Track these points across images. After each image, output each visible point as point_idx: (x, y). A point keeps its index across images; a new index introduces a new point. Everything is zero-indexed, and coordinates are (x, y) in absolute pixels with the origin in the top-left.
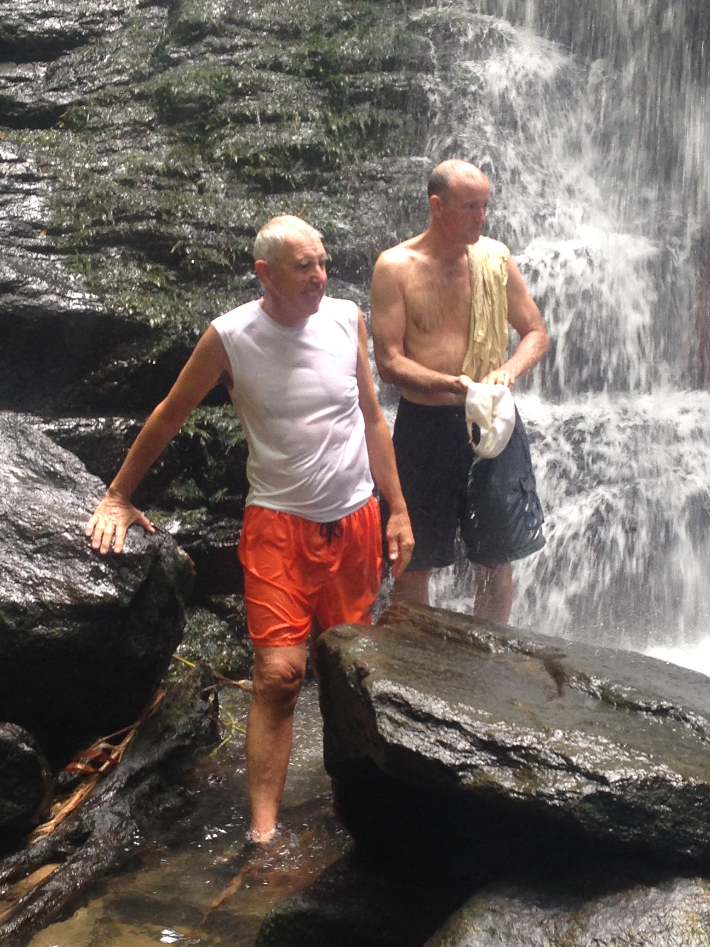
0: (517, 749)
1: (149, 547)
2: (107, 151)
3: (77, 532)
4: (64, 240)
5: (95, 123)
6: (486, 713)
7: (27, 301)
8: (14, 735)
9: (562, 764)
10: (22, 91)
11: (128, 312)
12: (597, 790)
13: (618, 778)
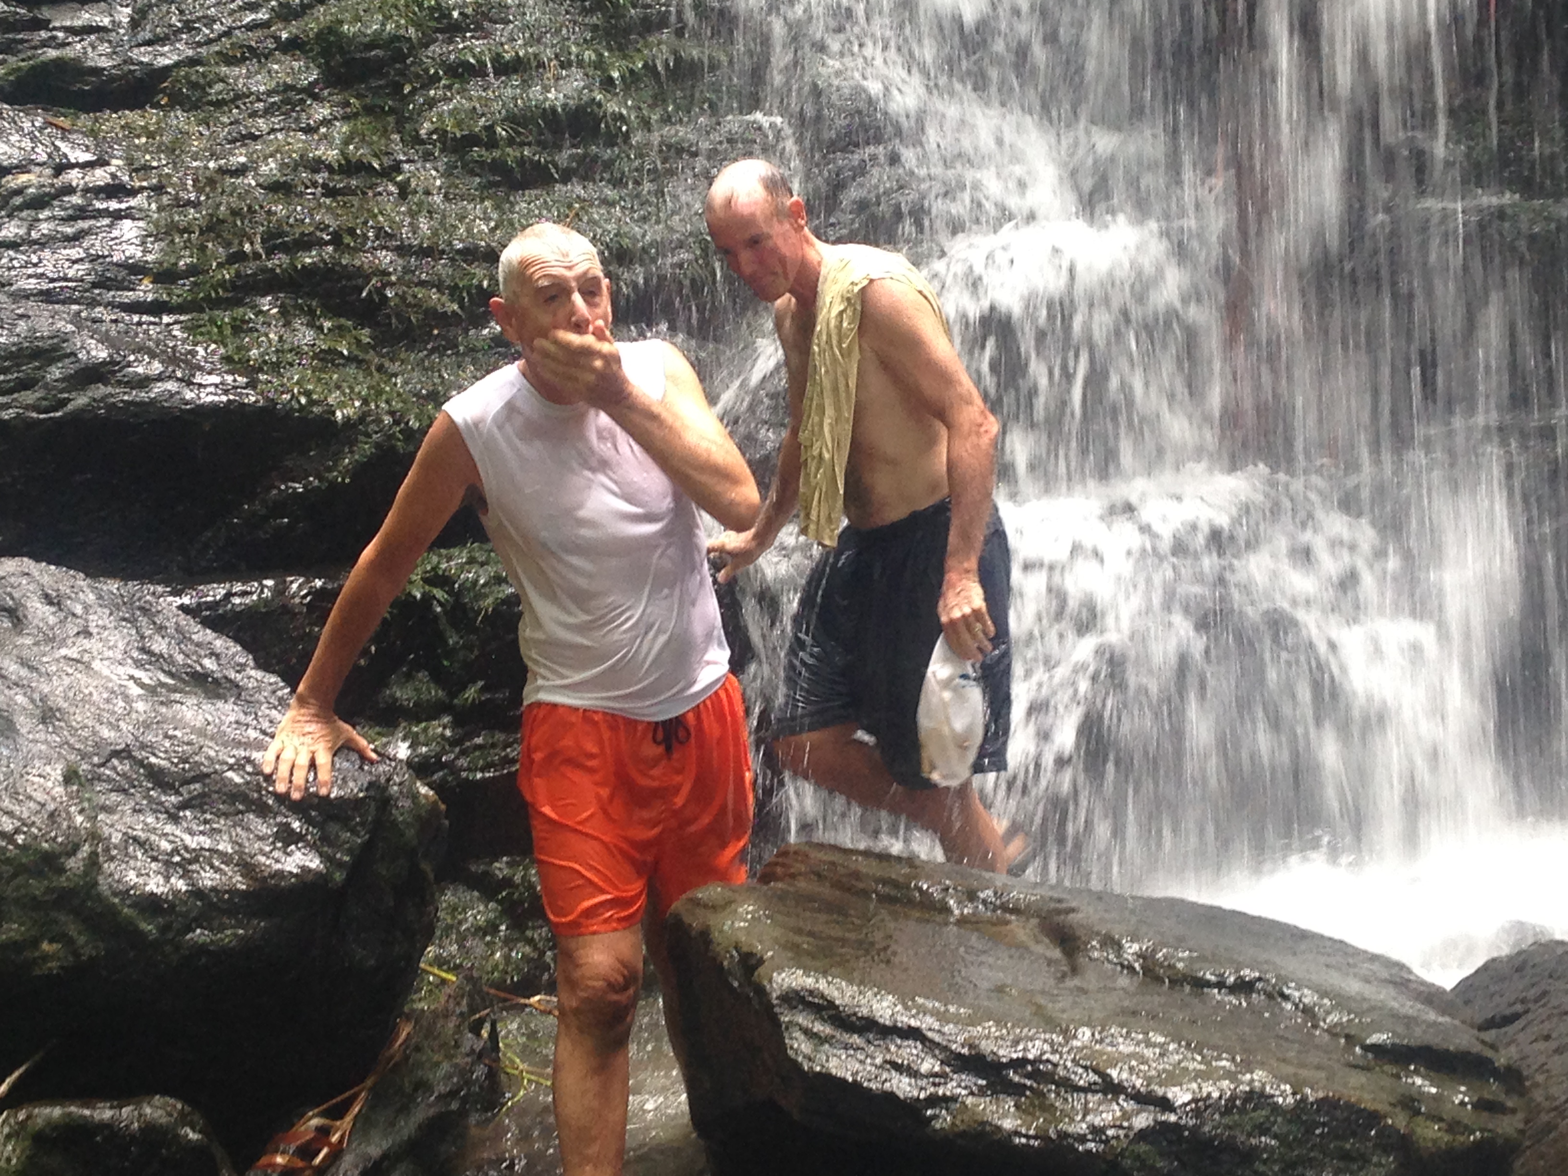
0: (1018, 1064)
1: (371, 784)
2: (243, 137)
3: (249, 768)
4: (182, 290)
5: (220, 93)
6: (962, 1010)
7: (129, 394)
8: (170, 1115)
9: (1095, 1083)
10: (94, 48)
11: (299, 402)
12: (1155, 1121)
13: (1187, 1097)
